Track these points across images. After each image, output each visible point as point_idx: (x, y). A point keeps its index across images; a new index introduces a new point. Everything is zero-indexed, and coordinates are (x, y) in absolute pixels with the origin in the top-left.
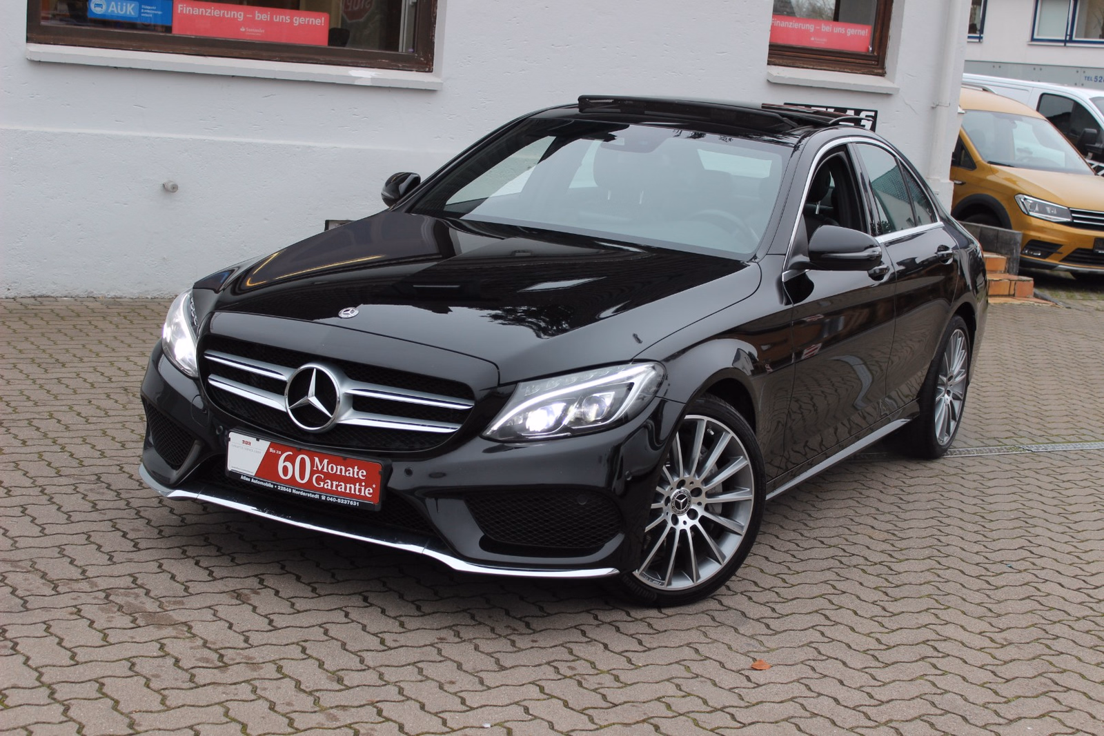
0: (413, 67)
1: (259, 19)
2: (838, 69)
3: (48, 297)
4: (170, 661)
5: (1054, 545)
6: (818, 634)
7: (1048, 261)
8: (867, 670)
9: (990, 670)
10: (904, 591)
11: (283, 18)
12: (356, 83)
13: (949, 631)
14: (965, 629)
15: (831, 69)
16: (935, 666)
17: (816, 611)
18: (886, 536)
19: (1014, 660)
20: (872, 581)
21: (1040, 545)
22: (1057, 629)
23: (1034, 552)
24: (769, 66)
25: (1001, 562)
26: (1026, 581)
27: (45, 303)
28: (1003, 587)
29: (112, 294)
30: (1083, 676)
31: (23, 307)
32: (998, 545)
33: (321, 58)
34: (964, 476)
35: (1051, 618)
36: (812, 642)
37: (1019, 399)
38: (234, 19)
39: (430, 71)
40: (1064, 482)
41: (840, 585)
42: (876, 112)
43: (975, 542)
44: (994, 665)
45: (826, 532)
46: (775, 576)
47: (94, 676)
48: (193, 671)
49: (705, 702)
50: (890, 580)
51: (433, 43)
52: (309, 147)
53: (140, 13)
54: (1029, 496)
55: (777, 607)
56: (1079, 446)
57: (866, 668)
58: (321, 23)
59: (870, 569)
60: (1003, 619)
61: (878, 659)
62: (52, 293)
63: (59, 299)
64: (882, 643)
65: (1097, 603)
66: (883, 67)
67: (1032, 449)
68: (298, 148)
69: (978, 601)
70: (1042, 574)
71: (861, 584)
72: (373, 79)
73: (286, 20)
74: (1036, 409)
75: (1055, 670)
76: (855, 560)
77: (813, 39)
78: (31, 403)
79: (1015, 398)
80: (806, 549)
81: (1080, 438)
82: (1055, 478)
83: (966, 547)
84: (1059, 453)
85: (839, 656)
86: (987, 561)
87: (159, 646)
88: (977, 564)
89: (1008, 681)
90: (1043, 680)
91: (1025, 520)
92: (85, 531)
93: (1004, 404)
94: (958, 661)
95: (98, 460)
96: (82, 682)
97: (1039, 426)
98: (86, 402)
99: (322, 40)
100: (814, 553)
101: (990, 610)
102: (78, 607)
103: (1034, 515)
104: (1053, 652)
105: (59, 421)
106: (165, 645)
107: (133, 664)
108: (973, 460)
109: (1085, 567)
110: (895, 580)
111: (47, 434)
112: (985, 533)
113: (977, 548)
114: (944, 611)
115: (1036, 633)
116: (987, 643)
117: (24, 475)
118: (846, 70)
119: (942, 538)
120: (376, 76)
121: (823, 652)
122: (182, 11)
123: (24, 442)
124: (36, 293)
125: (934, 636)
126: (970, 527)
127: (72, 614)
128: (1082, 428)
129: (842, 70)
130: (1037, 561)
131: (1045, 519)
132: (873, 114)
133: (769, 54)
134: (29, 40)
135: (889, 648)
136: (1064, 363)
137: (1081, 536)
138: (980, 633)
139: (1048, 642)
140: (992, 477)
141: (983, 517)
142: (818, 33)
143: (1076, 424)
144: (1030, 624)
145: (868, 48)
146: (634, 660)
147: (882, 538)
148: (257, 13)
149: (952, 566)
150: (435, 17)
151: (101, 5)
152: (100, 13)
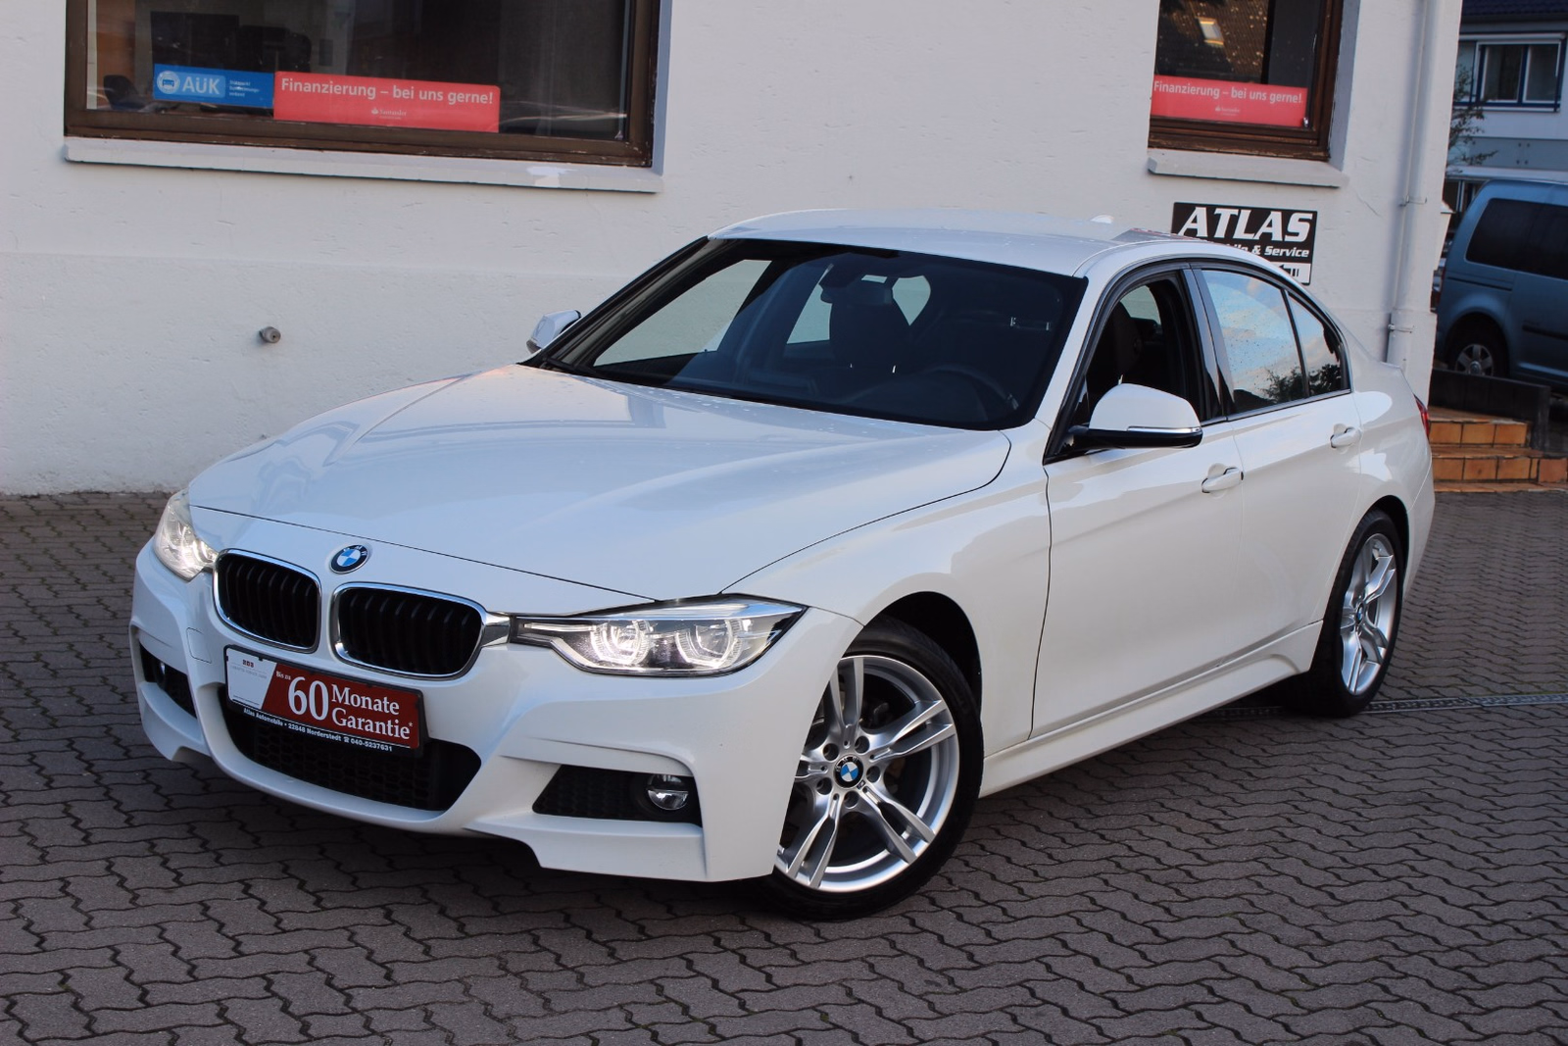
0: (622, 160)
2: (1257, 152)
3: (98, 493)
5: (1456, 841)
8: (1094, 1021)
9: (1283, 1023)
11: (432, 95)
12: (536, 185)
13: (1244, 965)
14: (1270, 964)
15: (1246, 152)
16: (1200, 1016)
17: (1053, 936)
18: (1204, 827)
19: (1326, 1008)
20: (1153, 893)
21: (1436, 843)
22: (1412, 965)
23: (1421, 851)
24: (1150, 149)
25: (1364, 866)
26: (1391, 894)
30: (1421, 1032)
31: (57, 507)
33: (488, 149)
34: (1361, 742)
35: (1409, 948)
37: (1489, 629)
38: (363, 99)
39: (648, 165)
42: (1315, 214)
44: (1290, 1015)
45: (1114, 822)
46: (1010, 884)
50: (1182, 891)
51: (653, 125)
53: (228, 91)
55: (996, 929)
58: (488, 100)
59: (1155, 876)
60: (1333, 949)
61: (1116, 1005)
62: (104, 487)
63: (112, 496)
64: (1133, 983)
65: (1488, 925)
66: (1326, 148)
67: (1484, 703)
69: (1305, 922)
70: (1419, 884)
71: (1136, 897)
72: (561, 178)
73: (437, 97)
74: (1511, 644)
75: (1383, 1022)
76: (1140, 863)
78: (17, 640)
79: (1482, 629)
80: (1074, 846)
82: (1501, 744)
84: (1524, 708)
86: (1343, 864)
88: (1326, 869)
91: (1427, 805)
92: (22, 818)
93: (1463, 637)
94: (1239, 1008)
97: (1506, 670)
99: (491, 124)
100: (1085, 852)
101: (1318, 935)
103: (1445, 797)
104: (1389, 998)
105: (46, 666)
108: (1386, 718)
109: (1491, 874)
111: (22, 683)
112: (1357, 825)
114: (1247, 937)
115: (1375, 968)
116: (1294, 983)
118: (1268, 154)
120: (565, 174)
121: (1039, 992)
124: (81, 487)
125: (1217, 973)
126: (1337, 815)
129: (1263, 153)
130: (1422, 866)
131: (1458, 804)
132: (1310, 216)
133: (1151, 132)
134: (67, 132)
135: (1143, 988)
137: (1503, 828)
138: (1291, 970)
139: (1387, 982)
140: (1403, 743)
141: (1364, 801)
142: (1226, 101)
144: (1372, 956)
145: (1303, 122)
146: (749, 1004)
147: (1196, 830)
148: (395, 89)
149: (1287, 871)
150: (654, 89)
151: (172, 83)
152: (169, 92)
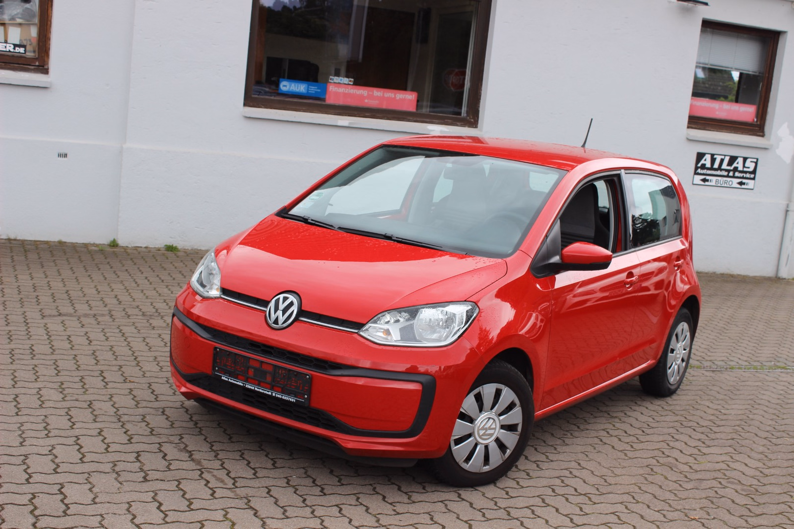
0: (466, 125)
1: (376, 95)
2: (734, 132)
6: (655, 461)
10: (716, 443)
11: (390, 95)
13: (737, 466)
14: (747, 466)
15: (729, 132)
16: (720, 483)
17: (658, 449)
19: (772, 484)
20: (697, 436)
24: (688, 129)
25: (783, 431)
28: (779, 445)
32: (785, 422)
33: (412, 118)
34: (778, 383)
36: (650, 465)
38: (361, 95)
39: (476, 127)
41: (676, 437)
42: (757, 159)
43: (771, 420)
44: (757, 485)
46: (638, 428)
49: (576, 490)
50: (709, 436)
51: (479, 111)
53: (308, 90)
55: (634, 445)
57: (678, 481)
58: (412, 98)
59: (697, 429)
60: (773, 462)
61: (686, 477)
64: (692, 469)
66: (763, 131)
71: (690, 437)
72: (441, 131)
73: (392, 96)
76: (690, 424)
77: (717, 113)
80: (662, 416)
83: (763, 422)
85: (664, 473)
86: (775, 430)
88: (767, 432)
89: (763, 494)
99: (412, 108)
100: (668, 419)
101: (767, 457)
110: (713, 436)
112: (779, 415)
113: (770, 422)
114: (737, 455)
116: (758, 473)
118: (739, 133)
119: (750, 416)
120: (443, 130)
121: (655, 470)
122: (332, 90)
125: (726, 468)
126: (771, 411)
129: (736, 132)
132: (755, 160)
133: (688, 122)
134: (245, 105)
135: (697, 471)
138: (756, 468)
142: (721, 109)
145: (754, 120)
146: (541, 466)
147: (712, 413)
148: (375, 92)
149: (751, 431)
150: (480, 96)
151: (286, 86)
152: (285, 90)
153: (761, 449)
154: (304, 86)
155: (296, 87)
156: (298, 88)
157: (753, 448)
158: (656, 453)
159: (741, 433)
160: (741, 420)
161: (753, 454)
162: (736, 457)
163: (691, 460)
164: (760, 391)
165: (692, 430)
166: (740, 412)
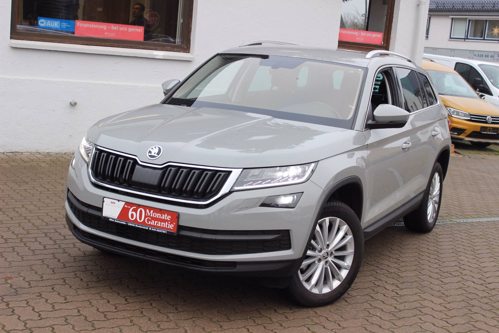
0: (181, 51)
1: (113, 29)
3: (19, 152)
4: (83, 318)
5: (469, 264)
7: (461, 137)
8: (391, 321)
9: (445, 321)
11: (124, 29)
12: (156, 58)
13: (426, 303)
14: (433, 302)
16: (420, 319)
17: (367, 295)
18: (396, 260)
19: (455, 316)
20: (390, 281)
21: (464, 265)
22: (473, 302)
23: (461, 267)
25: (447, 272)
27: (17, 155)
28: (448, 283)
29: (47, 151)
30: (486, 323)
32: (445, 264)
33: (141, 46)
35: (471, 297)
36: (366, 309)
38: (102, 29)
39: (189, 52)
40: (472, 236)
43: (435, 263)
47: (49, 325)
48: (93, 322)
51: (190, 40)
52: (135, 86)
53: (61, 26)
54: (458, 242)
56: (478, 220)
57: (390, 320)
61: (395, 316)
62: (21, 151)
63: (23, 153)
67: (457, 221)
68: (130, 86)
69: (438, 290)
72: (163, 56)
74: (459, 203)
77: (357, 39)
78: (13, 201)
81: (478, 216)
82: (468, 234)
84: (470, 223)
86: (441, 272)
87: (77, 311)
88: (437, 273)
89: (453, 325)
90: (468, 325)
91: (456, 253)
92: (41, 258)
94: (431, 317)
95: (45, 227)
96: (44, 327)
97: (460, 211)
98: (38, 200)
101: (443, 294)
102: (40, 293)
103: (460, 251)
104: (472, 313)
105: (27, 209)
106: (80, 310)
107: (67, 319)
109: (484, 274)
111: (22, 215)
112: (439, 259)
113: (436, 266)
114: (423, 294)
115: (464, 304)
116: (443, 309)
117: (13, 233)
120: (165, 55)
121: (371, 313)
122: (79, 26)
123: (12, 218)
124: (13, 151)
125: (420, 305)
126: (432, 256)
127: (38, 296)
128: (479, 212)
131: (465, 253)
133: (338, 45)
134: (11, 38)
135: (400, 311)
136: (469, 182)
137: (481, 260)
138: (440, 304)
140: (440, 234)
142: (359, 36)
143: (476, 210)
144: (461, 300)
145: (382, 43)
146: (288, 317)
148: (112, 27)
150: (191, 29)
151: (43, 22)
152: (43, 26)
153: (438, 288)
154: (57, 23)
155: (51, 23)
156: (52, 25)
157: (432, 288)
158: (367, 297)
159: (420, 277)
160: (415, 265)
161: (434, 293)
162: (424, 296)
163: (394, 302)
164: (419, 241)
165: (386, 277)
166: (412, 259)
